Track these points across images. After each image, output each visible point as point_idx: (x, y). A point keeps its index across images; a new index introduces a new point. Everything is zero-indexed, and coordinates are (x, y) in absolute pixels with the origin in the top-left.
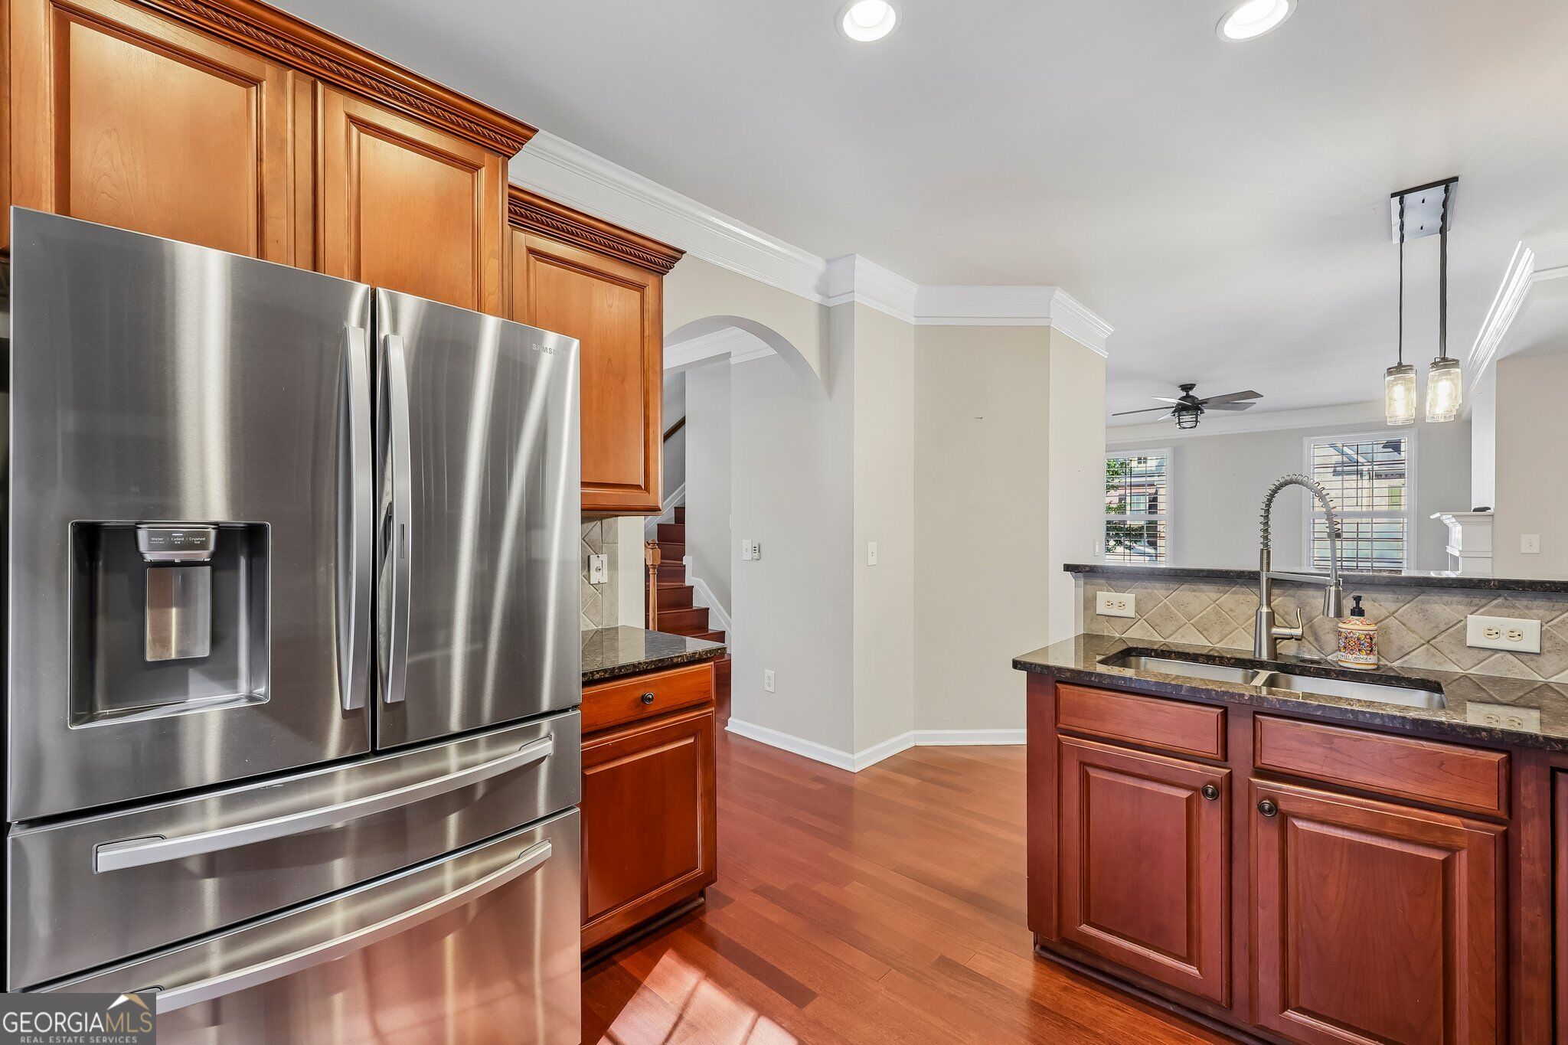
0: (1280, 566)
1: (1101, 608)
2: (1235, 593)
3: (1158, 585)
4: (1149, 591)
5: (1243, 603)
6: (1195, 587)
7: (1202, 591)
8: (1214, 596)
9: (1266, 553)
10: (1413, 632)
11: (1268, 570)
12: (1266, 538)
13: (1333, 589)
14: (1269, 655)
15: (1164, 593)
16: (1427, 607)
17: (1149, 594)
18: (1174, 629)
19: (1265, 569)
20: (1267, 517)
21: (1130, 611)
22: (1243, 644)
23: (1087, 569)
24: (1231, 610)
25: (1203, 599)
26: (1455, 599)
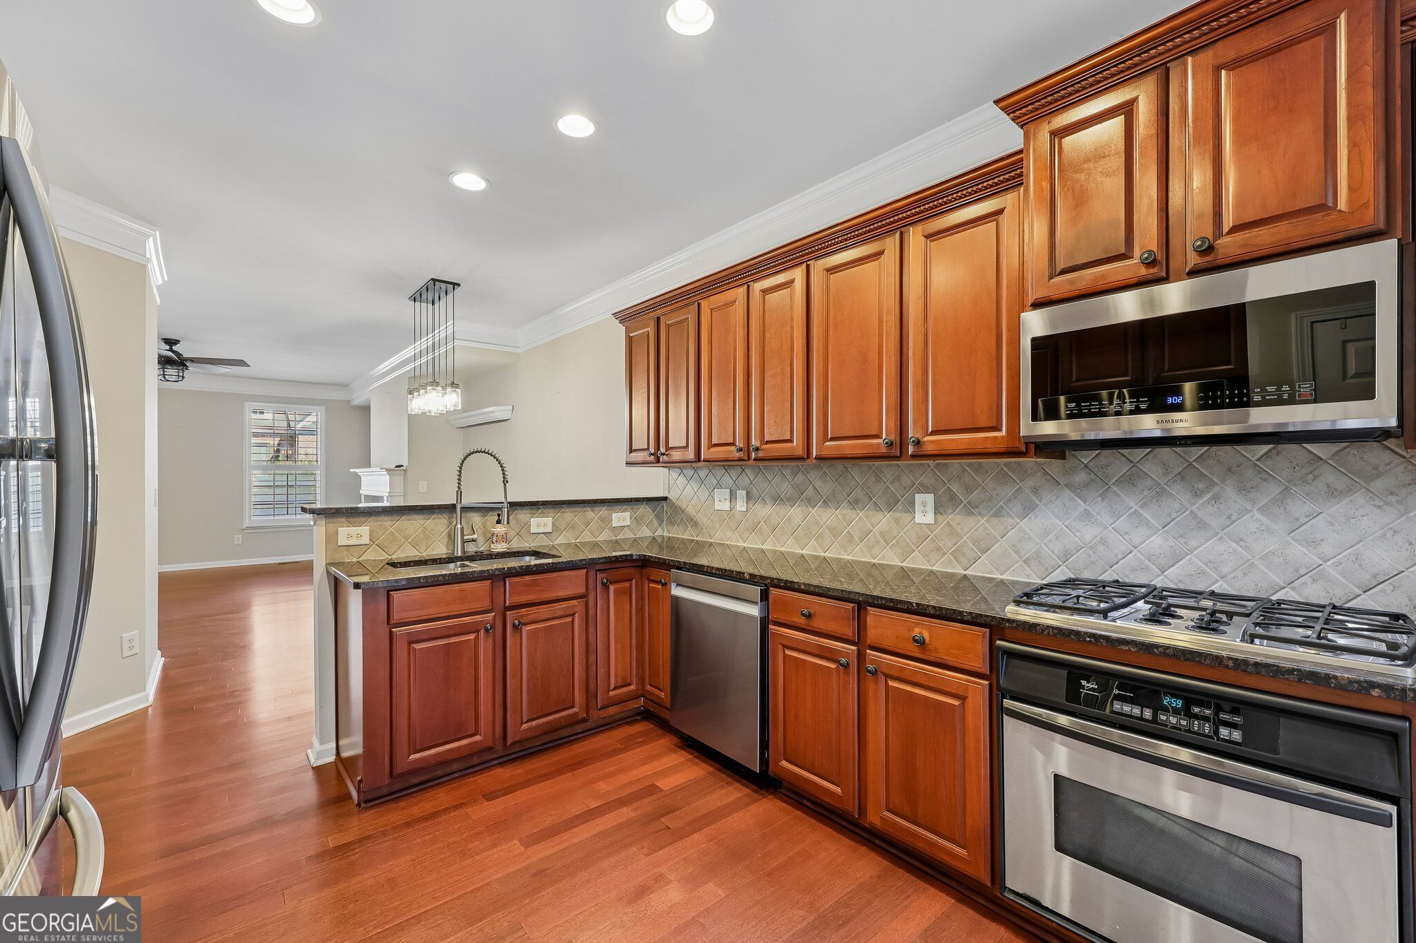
0: (467, 501)
1: (342, 541)
2: (434, 519)
3: (386, 518)
4: (379, 523)
5: (439, 524)
6: (411, 518)
7: (414, 520)
8: (422, 522)
9: (459, 494)
10: (513, 530)
11: (461, 502)
12: (459, 484)
13: (506, 509)
14: (462, 553)
15: (390, 523)
16: (517, 516)
17: (380, 525)
18: (397, 547)
19: (459, 502)
20: (460, 472)
21: (366, 540)
22: (441, 550)
23: (333, 511)
24: (432, 530)
25: (414, 525)
26: (527, 511)
